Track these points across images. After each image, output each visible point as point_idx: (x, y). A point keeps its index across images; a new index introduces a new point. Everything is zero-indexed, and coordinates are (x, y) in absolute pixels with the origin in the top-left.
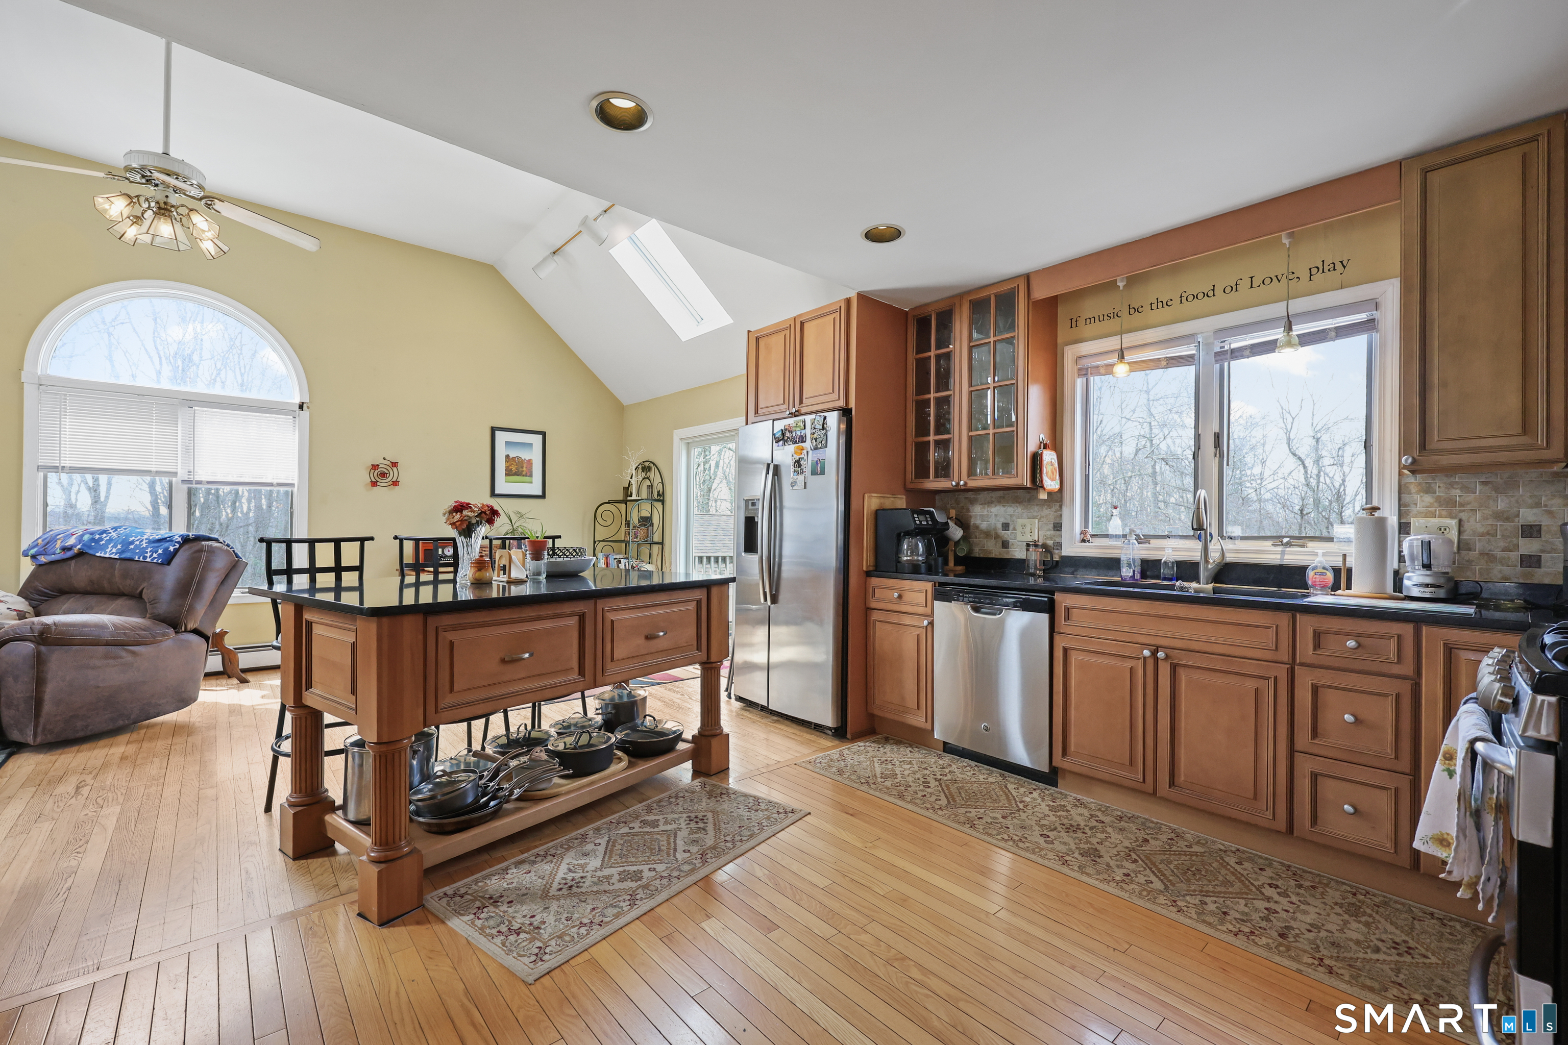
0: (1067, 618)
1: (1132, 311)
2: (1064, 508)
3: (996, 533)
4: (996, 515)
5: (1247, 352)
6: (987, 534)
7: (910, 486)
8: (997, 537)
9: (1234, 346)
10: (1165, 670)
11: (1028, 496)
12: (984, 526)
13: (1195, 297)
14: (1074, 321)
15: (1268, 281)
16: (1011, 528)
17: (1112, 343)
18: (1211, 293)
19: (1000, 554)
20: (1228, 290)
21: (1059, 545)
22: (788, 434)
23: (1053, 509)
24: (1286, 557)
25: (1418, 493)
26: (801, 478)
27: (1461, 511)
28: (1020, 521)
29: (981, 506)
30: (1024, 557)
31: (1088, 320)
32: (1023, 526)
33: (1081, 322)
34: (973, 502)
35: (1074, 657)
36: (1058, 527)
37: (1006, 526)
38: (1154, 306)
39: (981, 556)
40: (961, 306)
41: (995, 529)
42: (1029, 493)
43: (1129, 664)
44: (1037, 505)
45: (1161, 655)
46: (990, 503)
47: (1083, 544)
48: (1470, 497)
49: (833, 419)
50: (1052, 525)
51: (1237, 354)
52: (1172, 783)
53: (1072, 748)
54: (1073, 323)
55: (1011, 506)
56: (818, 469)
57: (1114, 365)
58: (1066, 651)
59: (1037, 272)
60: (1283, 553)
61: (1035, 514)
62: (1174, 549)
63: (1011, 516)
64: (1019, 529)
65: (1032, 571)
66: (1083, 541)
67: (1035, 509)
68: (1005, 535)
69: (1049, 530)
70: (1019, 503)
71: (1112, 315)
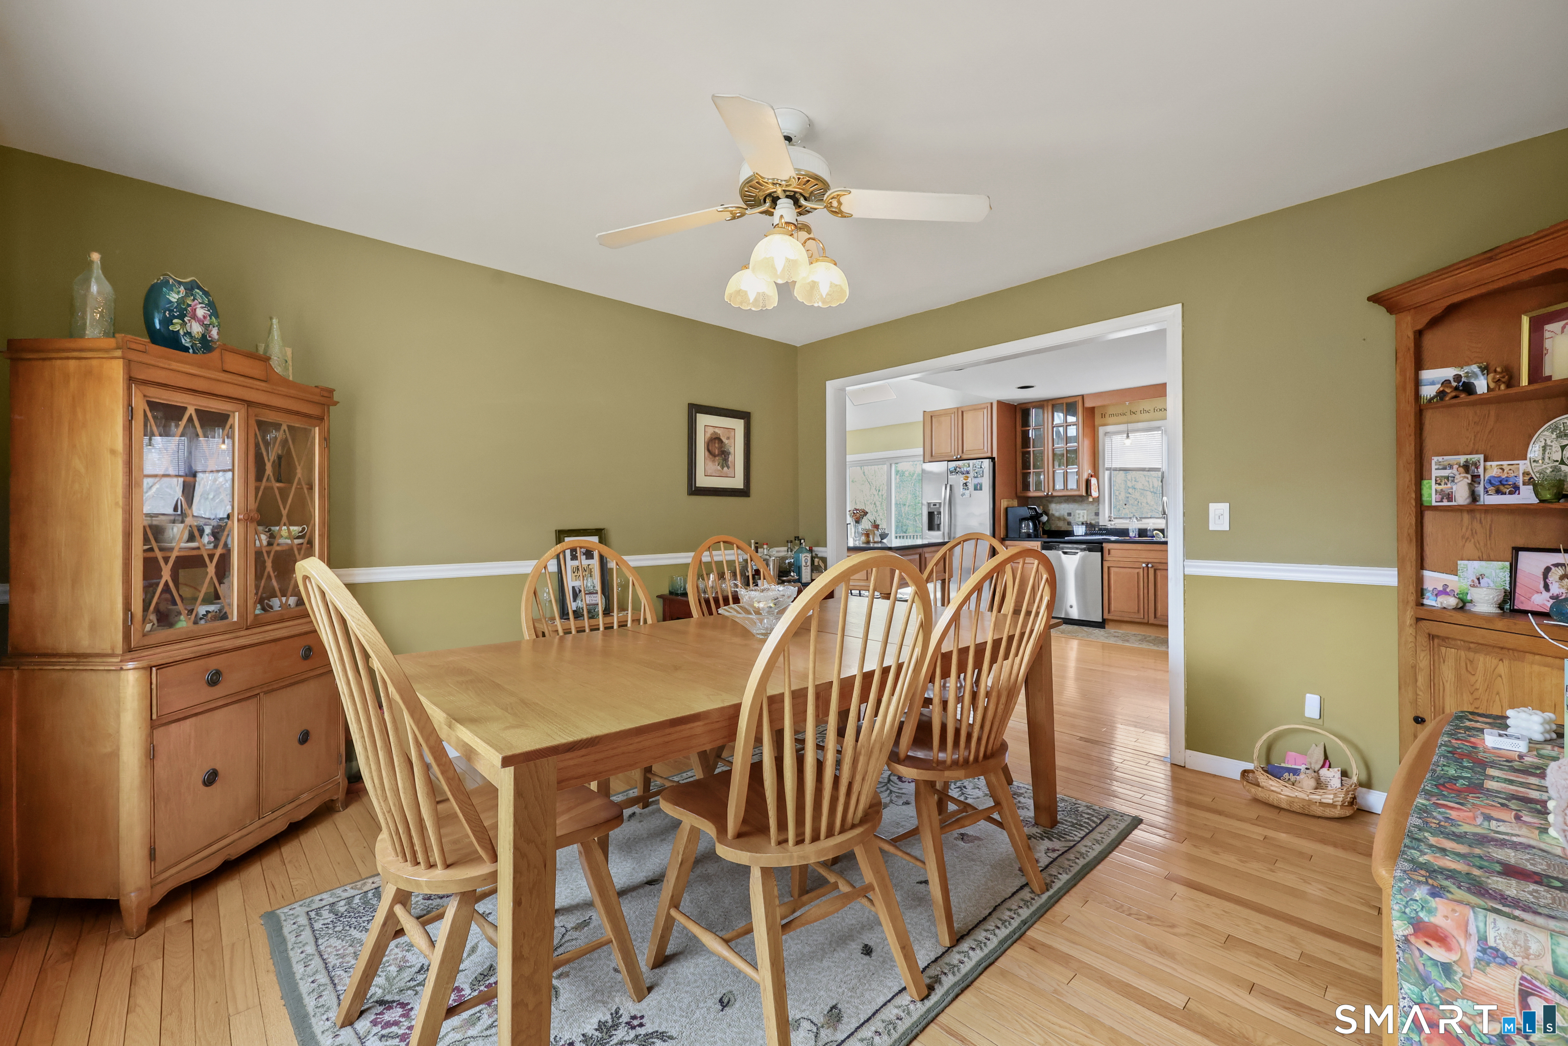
0: (1109, 554)
1: (1132, 413)
2: (1101, 505)
4: (1064, 509)
6: (1059, 519)
7: (1019, 494)
8: (1064, 519)
10: (1151, 572)
11: (1083, 500)
12: (1057, 514)
13: (1161, 410)
14: (1102, 422)
16: (1072, 515)
17: (1123, 427)
19: (1066, 528)
21: (1098, 523)
22: (958, 469)
23: (1095, 506)
26: (967, 492)
28: (1078, 511)
29: (1057, 505)
31: (1109, 418)
32: (1079, 514)
33: (1107, 416)
34: (1051, 502)
35: (1112, 570)
36: (1097, 514)
37: (1069, 514)
38: (1143, 412)
39: (1057, 528)
40: (1048, 406)
41: (1063, 516)
42: (1083, 498)
43: (1137, 570)
44: (1085, 503)
45: (1150, 565)
46: (1060, 503)
47: (1110, 522)
49: (987, 463)
50: (1094, 513)
52: (1155, 617)
53: (1113, 608)
54: (1103, 415)
55: (1075, 505)
56: (978, 487)
58: (1109, 568)
59: (1087, 395)
61: (1086, 508)
62: (1154, 524)
63: (1073, 510)
64: (1076, 516)
66: (1110, 520)
67: (1085, 506)
68: (1070, 519)
69: (1093, 515)
70: (1076, 502)
71: (1122, 414)
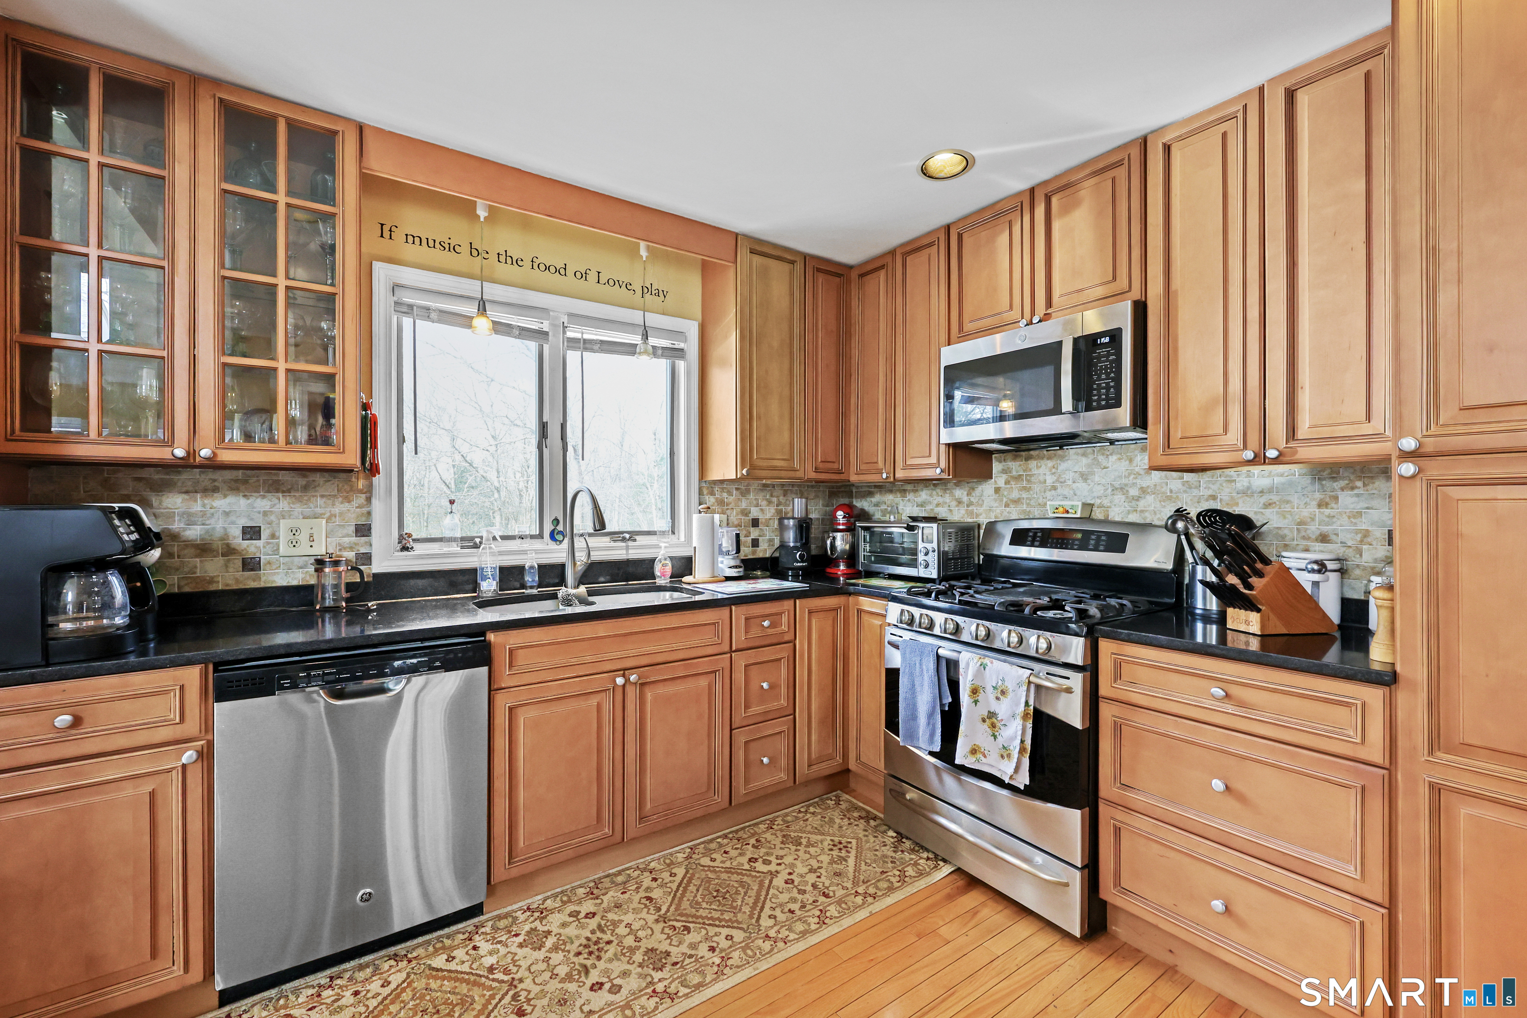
1: (475, 253)
2: (374, 501)
3: (228, 545)
4: (227, 514)
5: (596, 347)
6: (203, 549)
8: (229, 551)
9: (586, 336)
11: (302, 482)
12: (194, 533)
13: (547, 268)
14: (386, 229)
15: (612, 283)
16: (265, 534)
17: (450, 284)
18: (562, 271)
19: (237, 581)
20: (578, 275)
21: (367, 558)
23: (355, 503)
24: (630, 551)
25: (707, 494)
27: (727, 509)
28: (286, 523)
29: (186, 496)
30: (313, 581)
31: (410, 239)
32: (294, 531)
33: (399, 235)
35: (522, 717)
36: (363, 530)
37: (251, 533)
38: (502, 258)
39: (187, 589)
41: (225, 537)
42: (305, 476)
43: (594, 701)
44: (322, 496)
46: (211, 490)
47: (406, 553)
48: (731, 499)
50: (353, 528)
51: (588, 346)
54: (385, 231)
55: (264, 497)
57: (472, 317)
58: (509, 711)
61: (318, 510)
63: (265, 514)
64: (284, 535)
65: (329, 603)
66: (405, 549)
67: (319, 504)
68: (251, 547)
69: (348, 536)
70: (283, 492)
71: (447, 246)
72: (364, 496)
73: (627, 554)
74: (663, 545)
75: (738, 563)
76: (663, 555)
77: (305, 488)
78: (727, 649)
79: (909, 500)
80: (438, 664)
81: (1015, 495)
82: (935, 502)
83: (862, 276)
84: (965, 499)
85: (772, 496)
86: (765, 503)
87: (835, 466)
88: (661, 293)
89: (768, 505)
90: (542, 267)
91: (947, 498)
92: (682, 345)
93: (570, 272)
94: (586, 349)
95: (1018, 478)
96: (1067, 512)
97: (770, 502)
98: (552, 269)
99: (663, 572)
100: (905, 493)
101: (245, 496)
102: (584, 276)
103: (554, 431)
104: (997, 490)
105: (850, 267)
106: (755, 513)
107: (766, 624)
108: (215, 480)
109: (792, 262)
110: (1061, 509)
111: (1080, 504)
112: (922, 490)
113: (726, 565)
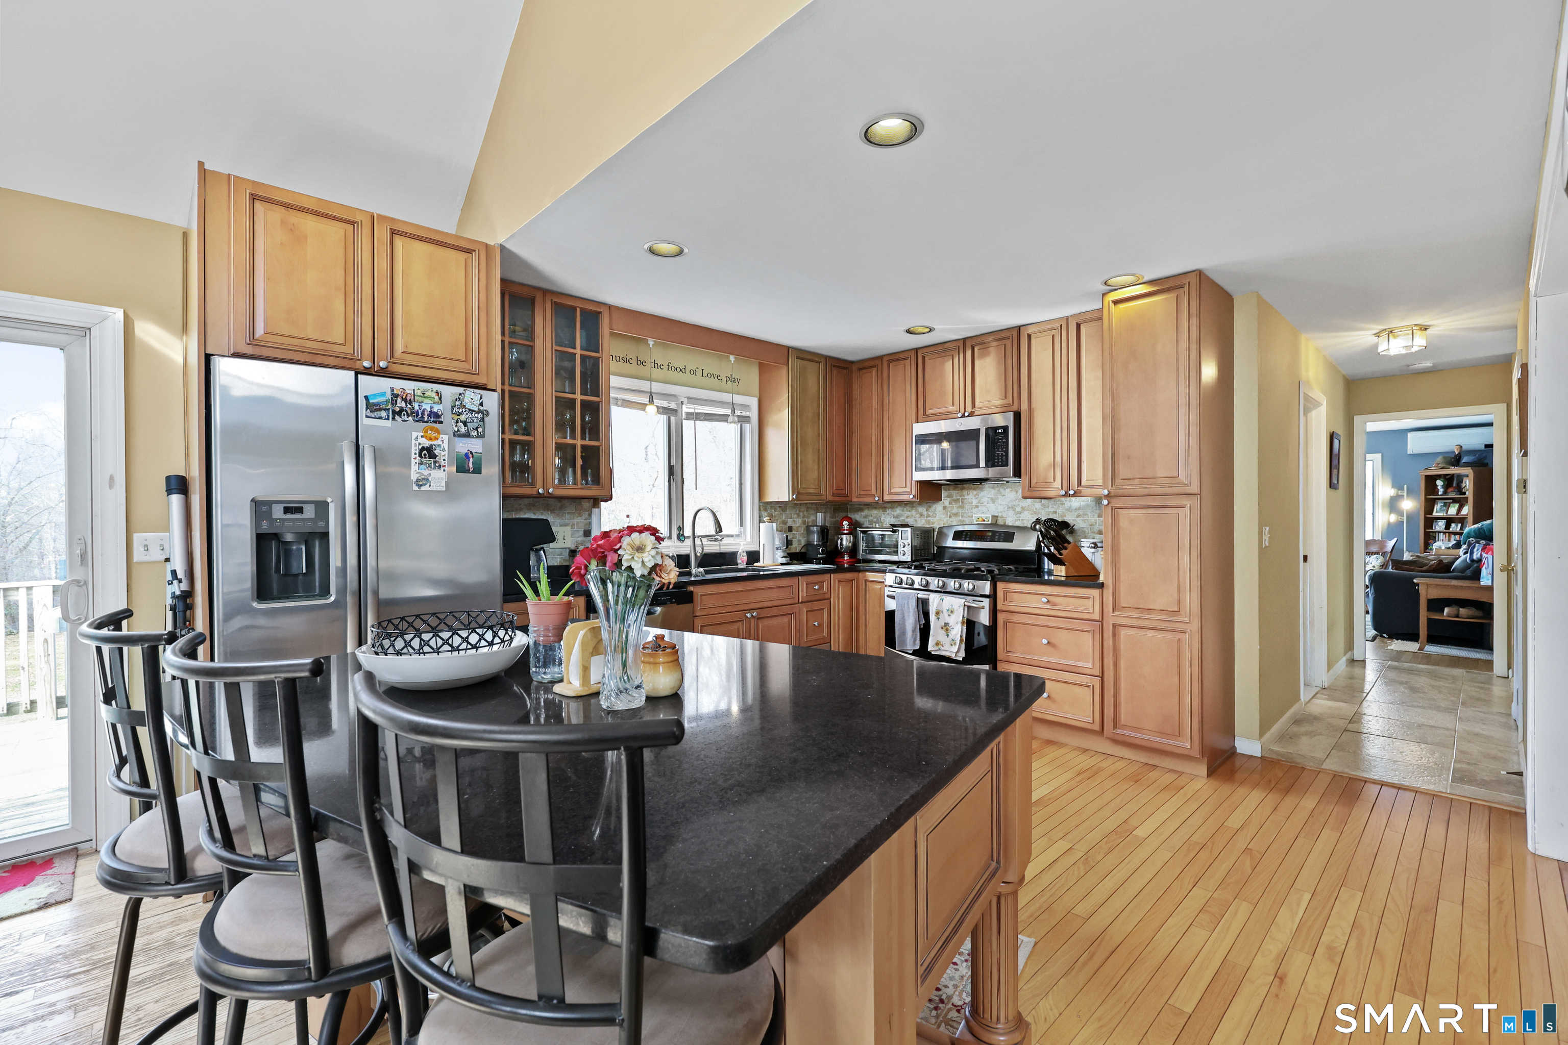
0: (701, 604)
1: (639, 362)
2: (593, 516)
5: (702, 418)
9: (697, 411)
11: (559, 505)
15: (709, 375)
17: (631, 383)
18: (683, 370)
20: (692, 372)
22: (401, 404)
23: (586, 518)
24: (722, 547)
26: (438, 475)
27: (776, 521)
38: (653, 365)
42: (560, 501)
44: (568, 513)
48: (776, 513)
49: (492, 401)
50: (582, 532)
51: (698, 417)
57: (647, 405)
60: (720, 545)
69: (580, 536)
70: (551, 511)
71: (625, 360)
72: (587, 513)
73: (720, 549)
74: (742, 543)
75: (786, 555)
76: (742, 549)
77: (561, 508)
78: (797, 601)
79: (888, 514)
80: (674, 600)
81: (955, 511)
82: (906, 515)
83: (860, 369)
84: (925, 513)
85: (800, 511)
86: (796, 516)
87: (843, 492)
88: (736, 380)
89: (798, 518)
90: (673, 369)
91: (913, 513)
92: (748, 414)
93: (687, 371)
94: (697, 419)
95: (957, 501)
96: (984, 521)
97: (799, 516)
98: (678, 370)
99: (742, 561)
100: (886, 509)
101: (534, 513)
102: (695, 372)
103: (677, 471)
104: (945, 508)
105: (852, 362)
106: (790, 522)
107: (816, 587)
108: (520, 504)
109: (819, 362)
110: (980, 519)
111: (990, 516)
112: (897, 507)
113: (780, 557)
